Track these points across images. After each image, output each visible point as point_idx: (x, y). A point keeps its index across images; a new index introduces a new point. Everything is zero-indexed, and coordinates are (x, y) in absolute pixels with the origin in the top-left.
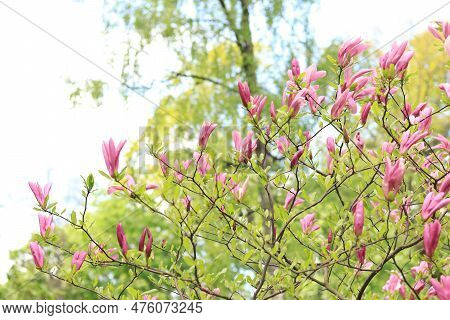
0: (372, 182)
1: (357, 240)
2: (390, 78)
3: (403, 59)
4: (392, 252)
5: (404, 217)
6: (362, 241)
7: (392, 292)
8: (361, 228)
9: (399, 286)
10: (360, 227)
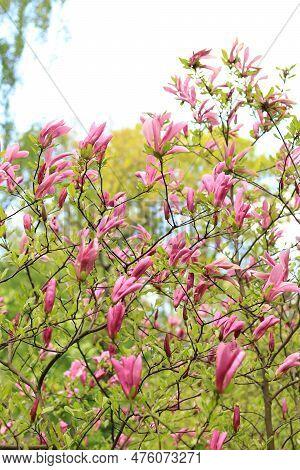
0: (63, 266)
1: (47, 317)
2: (88, 159)
3: (101, 141)
4: (78, 336)
5: (93, 301)
6: (50, 319)
7: (73, 378)
8: (52, 305)
9: (80, 373)
10: (50, 304)
